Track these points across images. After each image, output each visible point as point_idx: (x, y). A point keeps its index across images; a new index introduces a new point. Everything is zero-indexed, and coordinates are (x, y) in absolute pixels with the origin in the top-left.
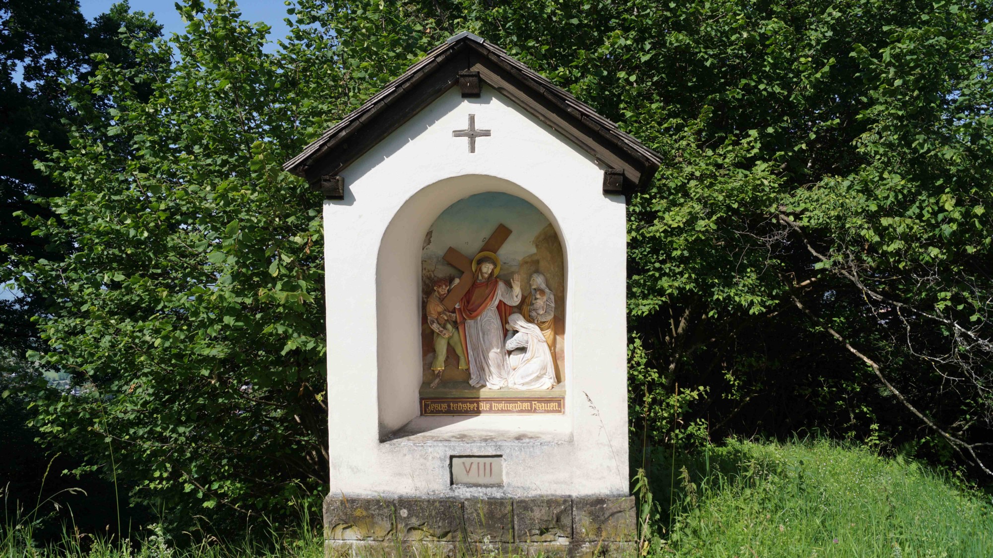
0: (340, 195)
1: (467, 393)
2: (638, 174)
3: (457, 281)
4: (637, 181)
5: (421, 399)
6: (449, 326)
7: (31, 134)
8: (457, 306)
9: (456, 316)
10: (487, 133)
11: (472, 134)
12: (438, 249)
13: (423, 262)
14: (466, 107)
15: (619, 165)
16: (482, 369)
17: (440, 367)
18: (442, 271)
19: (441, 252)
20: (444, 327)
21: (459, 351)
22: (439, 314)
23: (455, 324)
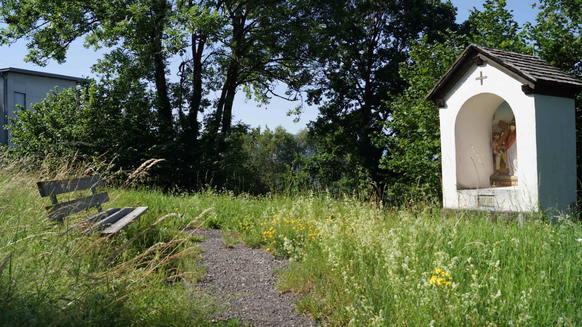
0: (444, 106)
1: (506, 177)
2: (534, 85)
3: (503, 133)
4: (533, 88)
5: (490, 180)
6: (501, 151)
7: (388, 93)
8: (504, 143)
9: (503, 147)
10: (486, 77)
11: (481, 78)
12: (497, 121)
13: (492, 127)
14: (479, 69)
15: (527, 82)
16: (512, 168)
17: (498, 168)
18: (499, 130)
19: (498, 122)
20: (499, 152)
21: (505, 161)
22: (497, 147)
23: (503, 151)
